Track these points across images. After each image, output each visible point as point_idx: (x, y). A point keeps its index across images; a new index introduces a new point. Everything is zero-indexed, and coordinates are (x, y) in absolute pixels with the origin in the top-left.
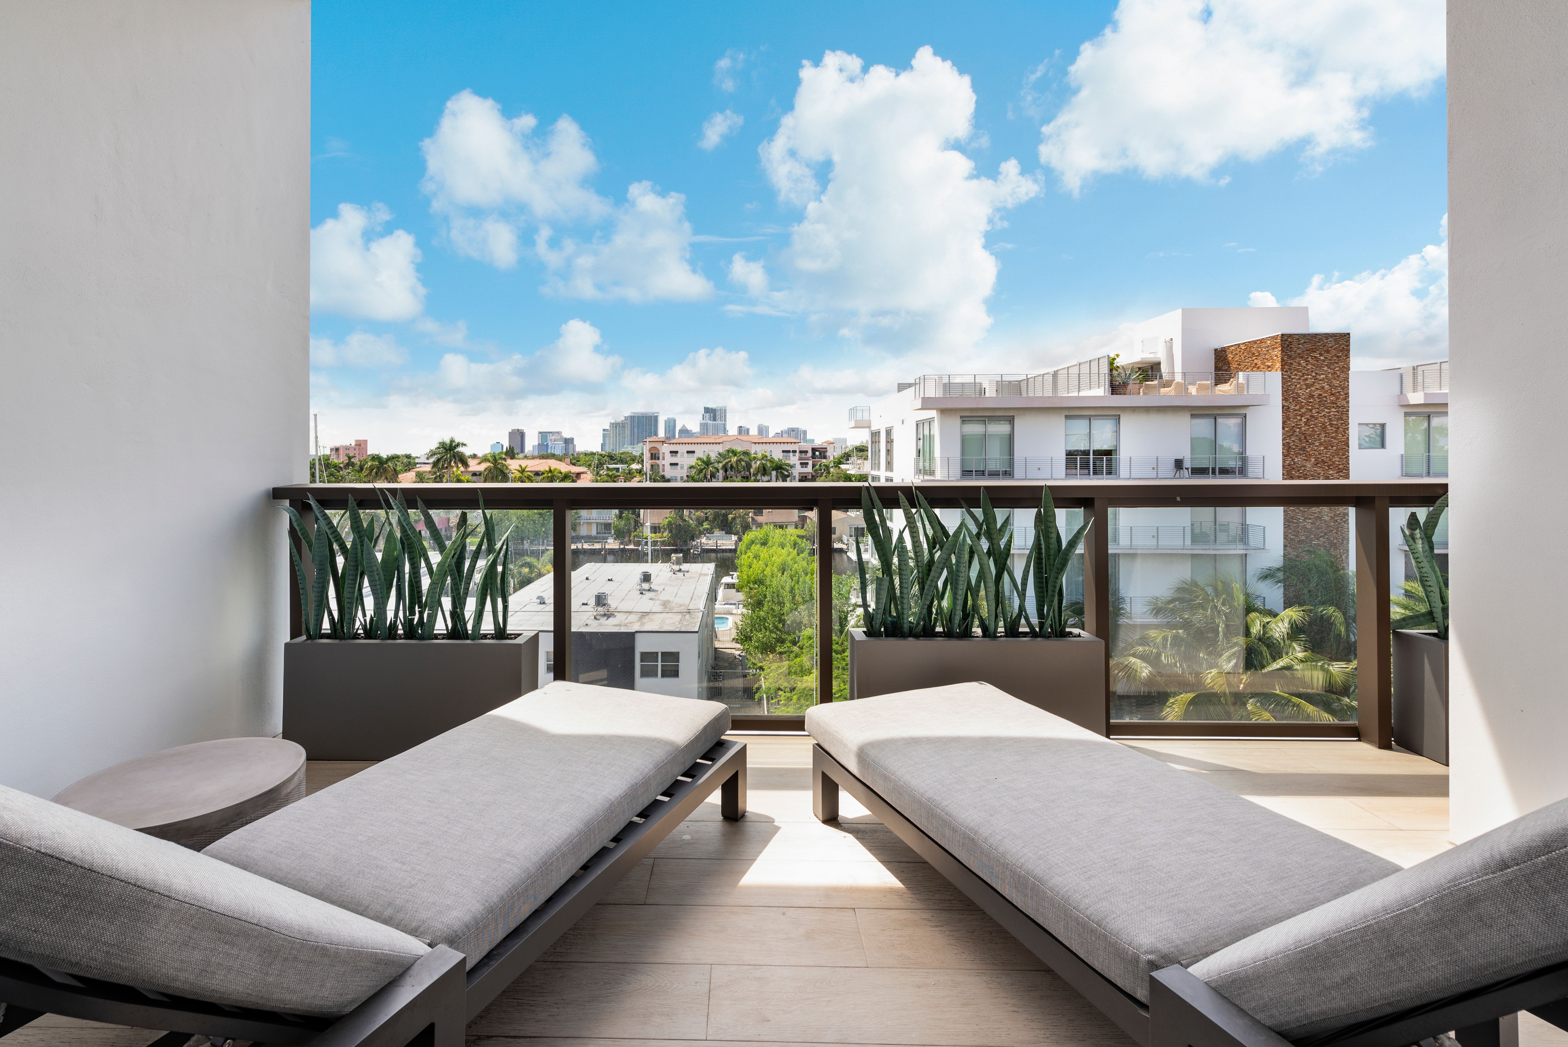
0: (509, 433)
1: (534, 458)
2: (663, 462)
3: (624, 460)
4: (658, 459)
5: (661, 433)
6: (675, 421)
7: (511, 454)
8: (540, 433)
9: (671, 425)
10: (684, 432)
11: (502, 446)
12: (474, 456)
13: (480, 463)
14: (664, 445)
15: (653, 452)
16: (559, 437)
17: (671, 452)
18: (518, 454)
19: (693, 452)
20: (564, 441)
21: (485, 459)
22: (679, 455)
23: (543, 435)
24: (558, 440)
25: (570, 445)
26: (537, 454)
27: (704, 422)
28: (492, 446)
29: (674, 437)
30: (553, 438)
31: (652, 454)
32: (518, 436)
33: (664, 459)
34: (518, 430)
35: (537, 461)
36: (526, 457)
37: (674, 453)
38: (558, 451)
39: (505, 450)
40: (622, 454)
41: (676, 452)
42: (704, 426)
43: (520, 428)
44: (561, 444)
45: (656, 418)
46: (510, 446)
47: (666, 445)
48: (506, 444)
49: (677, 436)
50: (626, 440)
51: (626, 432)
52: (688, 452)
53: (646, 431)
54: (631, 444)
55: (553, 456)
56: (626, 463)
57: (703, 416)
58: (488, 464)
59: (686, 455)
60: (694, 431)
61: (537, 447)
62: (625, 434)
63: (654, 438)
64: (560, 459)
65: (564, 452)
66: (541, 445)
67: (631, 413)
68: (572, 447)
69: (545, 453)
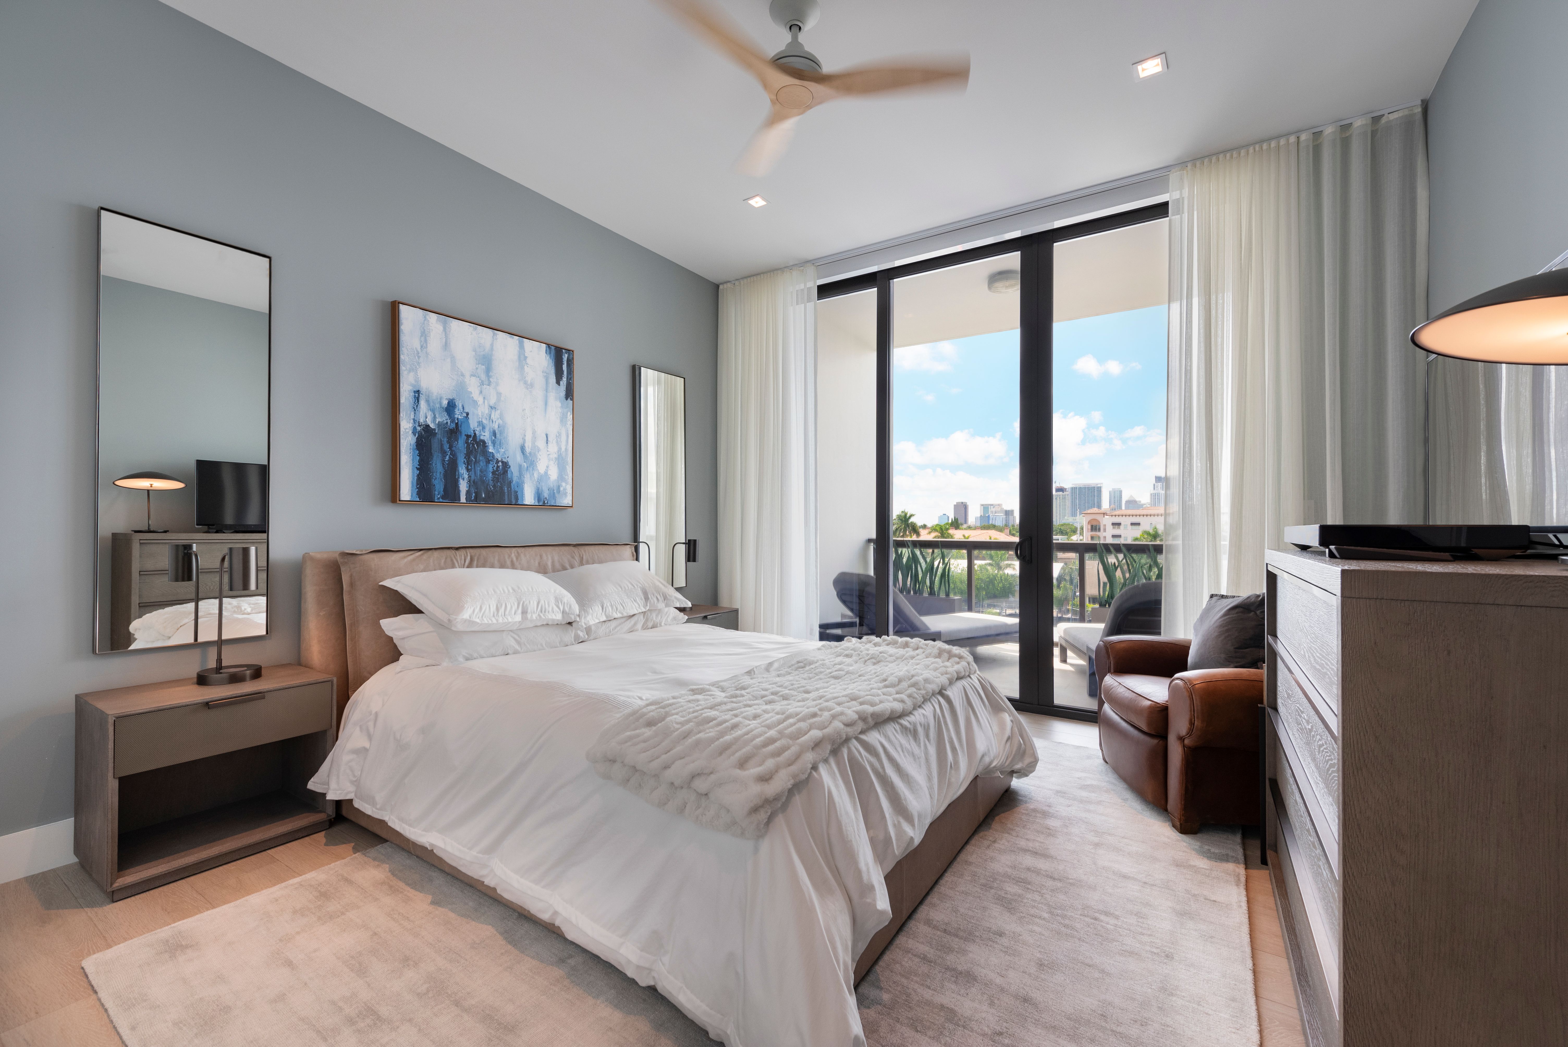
0: (955, 505)
1: (976, 528)
2: (1104, 534)
3: (1064, 532)
4: (1099, 530)
5: (1105, 505)
6: (1121, 492)
7: (955, 525)
8: (982, 505)
9: (1116, 497)
10: (1132, 503)
11: (948, 517)
12: (924, 527)
13: (930, 533)
14: (1106, 517)
15: (1094, 524)
16: (999, 509)
17: (1113, 524)
18: (962, 525)
19: (1139, 524)
20: (1004, 513)
21: (933, 529)
22: (1122, 527)
23: (986, 508)
24: (999, 512)
25: (1010, 517)
26: (979, 525)
27: (1155, 492)
28: (940, 518)
29: (1120, 508)
30: (994, 510)
31: (1092, 526)
32: (962, 508)
33: (1105, 530)
34: (962, 503)
35: (979, 532)
36: (969, 528)
37: (1117, 525)
38: (999, 523)
39: (950, 521)
40: (1062, 525)
41: (1119, 524)
42: (1155, 497)
43: (963, 501)
44: (1002, 516)
45: (1099, 489)
46: (955, 518)
47: (1108, 517)
48: (952, 516)
49: (1123, 507)
50: (1067, 511)
51: (1067, 504)
52: (1132, 524)
53: (1088, 503)
54: (1072, 516)
55: (994, 527)
56: (1066, 534)
57: (1154, 485)
58: (937, 534)
59: (1130, 527)
60: (1143, 502)
61: (979, 519)
62: (1065, 505)
63: (1095, 510)
64: (1000, 530)
65: (1004, 523)
66: (983, 517)
67: (1073, 484)
68: (1012, 518)
69: (986, 524)
